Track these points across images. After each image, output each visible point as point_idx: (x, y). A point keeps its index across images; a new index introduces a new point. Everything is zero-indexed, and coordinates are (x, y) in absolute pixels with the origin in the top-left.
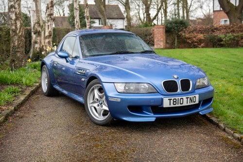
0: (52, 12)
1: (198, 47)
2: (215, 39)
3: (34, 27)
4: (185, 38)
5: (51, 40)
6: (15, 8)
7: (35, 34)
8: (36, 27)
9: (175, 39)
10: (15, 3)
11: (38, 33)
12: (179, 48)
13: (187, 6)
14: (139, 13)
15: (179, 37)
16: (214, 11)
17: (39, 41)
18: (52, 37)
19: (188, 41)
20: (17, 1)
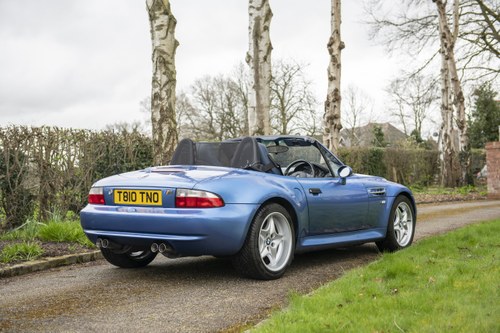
0: (336, 113)
6: (161, 99)
10: (161, 90)
20: (164, 86)
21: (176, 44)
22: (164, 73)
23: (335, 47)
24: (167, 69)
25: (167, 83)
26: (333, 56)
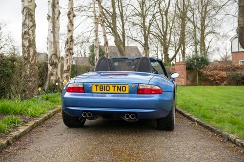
0: (71, 47)
1: (220, 85)
3: (51, 58)
4: (207, 75)
5: (69, 74)
6: (29, 35)
7: (51, 65)
8: (52, 58)
9: (196, 76)
10: (29, 30)
11: (55, 65)
12: (200, 85)
13: (204, 48)
14: (157, 54)
15: (200, 74)
16: (232, 52)
17: (55, 73)
18: (70, 71)
19: (210, 78)
20: (31, 28)
21: (36, 6)
22: (31, 21)
23: (71, 16)
24: (32, 18)
25: (32, 26)
26: (70, 20)
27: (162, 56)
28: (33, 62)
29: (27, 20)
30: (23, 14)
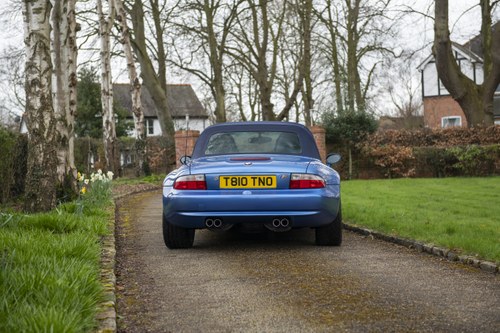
0: (72, 99)
1: (402, 177)
2: (440, 157)
4: (371, 156)
6: (41, 86)
9: (348, 159)
10: (41, 76)
12: (357, 178)
13: (358, 86)
14: (240, 104)
15: (356, 153)
16: (424, 98)
19: (377, 162)
20: (45, 72)
22: (45, 59)
25: (47, 69)
27: (252, 107)
28: (50, 139)
29: (38, 57)
30: (29, 45)
